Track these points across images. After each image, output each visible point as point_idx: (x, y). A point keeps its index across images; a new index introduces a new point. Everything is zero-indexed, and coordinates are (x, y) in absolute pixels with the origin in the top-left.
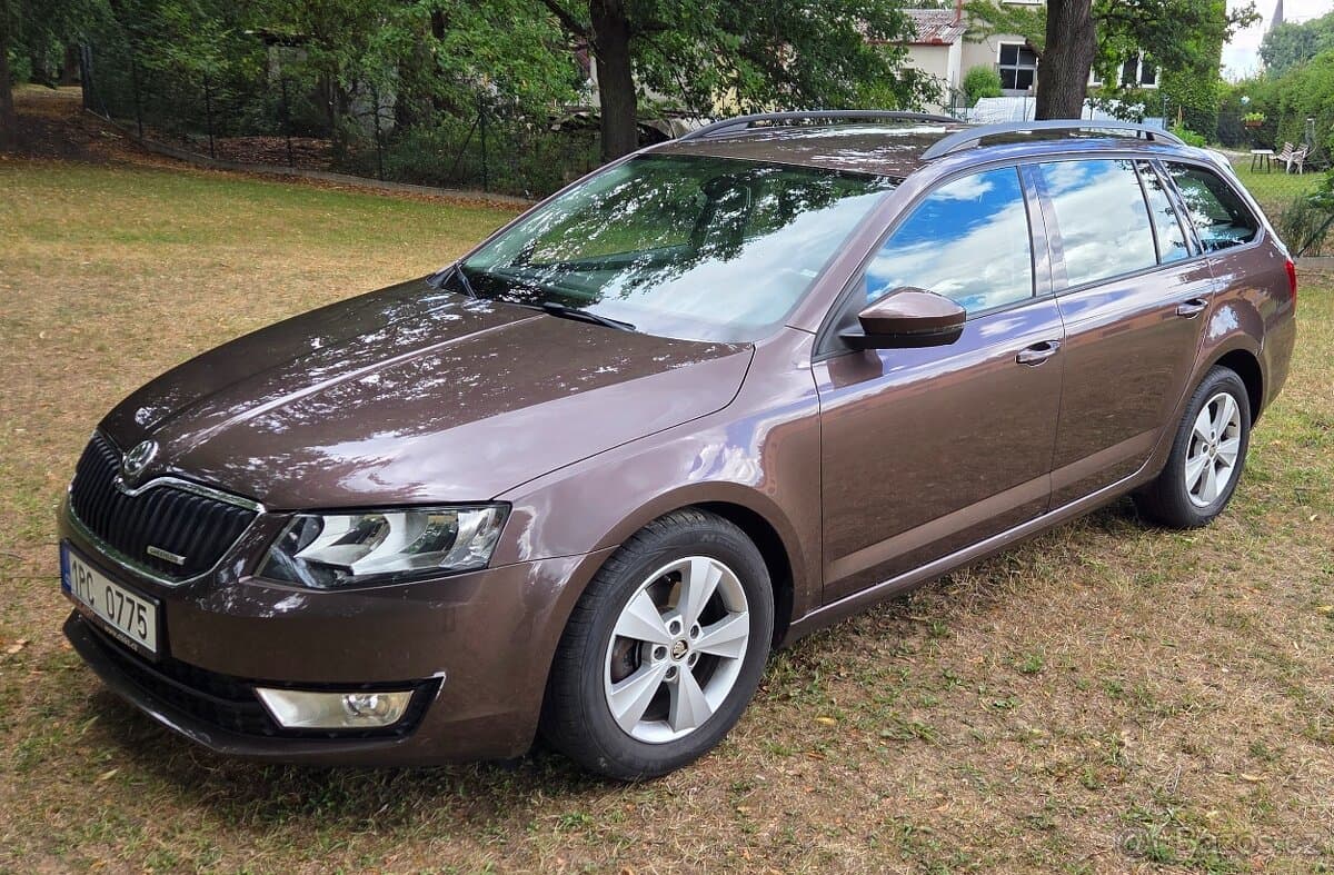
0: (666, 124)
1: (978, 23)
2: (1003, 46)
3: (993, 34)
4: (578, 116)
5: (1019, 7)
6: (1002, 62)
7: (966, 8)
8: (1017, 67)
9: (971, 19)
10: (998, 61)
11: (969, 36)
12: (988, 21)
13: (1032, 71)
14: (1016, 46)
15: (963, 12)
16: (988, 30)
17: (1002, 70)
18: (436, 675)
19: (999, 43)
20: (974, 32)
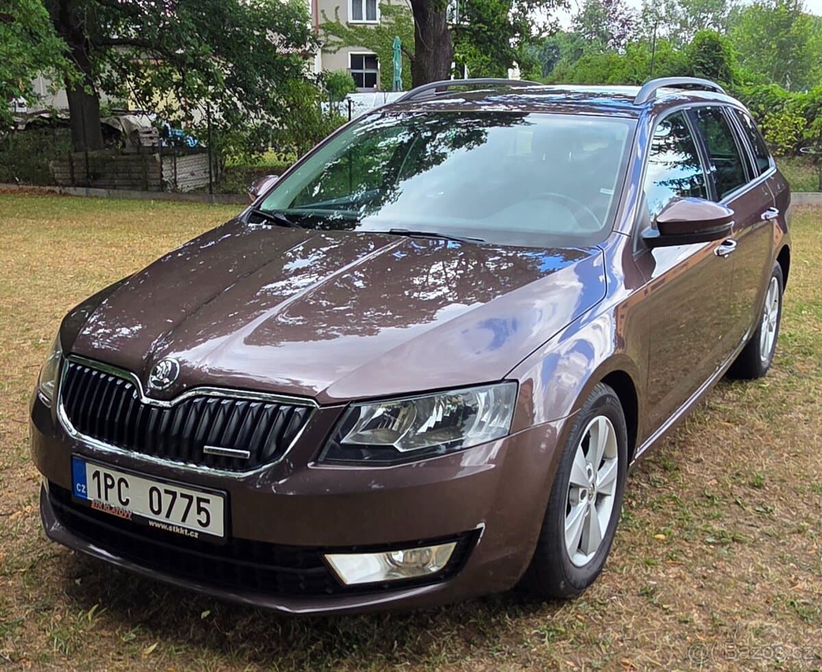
0: (116, 121)
1: (333, 38)
2: (351, 55)
3: (345, 46)
4: (41, 117)
5: (361, 26)
6: (352, 67)
7: (323, 28)
8: (364, 71)
9: (326, 35)
10: (350, 67)
11: (326, 49)
12: (339, 36)
13: (375, 74)
14: (362, 55)
15: (319, 30)
16: (340, 43)
17: (353, 74)
18: (479, 526)
19: (349, 53)
20: (329, 46)
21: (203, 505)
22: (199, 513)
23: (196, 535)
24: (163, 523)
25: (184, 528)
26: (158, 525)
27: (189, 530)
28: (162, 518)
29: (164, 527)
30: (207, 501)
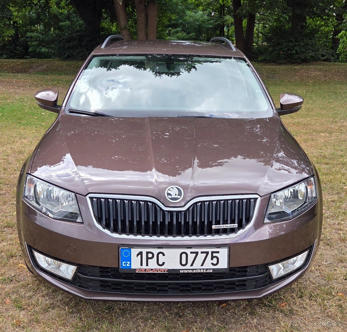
21: (214, 255)
22: (212, 259)
23: (211, 271)
24: (189, 269)
25: (203, 269)
26: (186, 271)
27: (207, 270)
28: (188, 267)
29: (191, 271)
30: (218, 252)
